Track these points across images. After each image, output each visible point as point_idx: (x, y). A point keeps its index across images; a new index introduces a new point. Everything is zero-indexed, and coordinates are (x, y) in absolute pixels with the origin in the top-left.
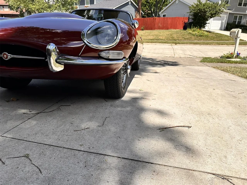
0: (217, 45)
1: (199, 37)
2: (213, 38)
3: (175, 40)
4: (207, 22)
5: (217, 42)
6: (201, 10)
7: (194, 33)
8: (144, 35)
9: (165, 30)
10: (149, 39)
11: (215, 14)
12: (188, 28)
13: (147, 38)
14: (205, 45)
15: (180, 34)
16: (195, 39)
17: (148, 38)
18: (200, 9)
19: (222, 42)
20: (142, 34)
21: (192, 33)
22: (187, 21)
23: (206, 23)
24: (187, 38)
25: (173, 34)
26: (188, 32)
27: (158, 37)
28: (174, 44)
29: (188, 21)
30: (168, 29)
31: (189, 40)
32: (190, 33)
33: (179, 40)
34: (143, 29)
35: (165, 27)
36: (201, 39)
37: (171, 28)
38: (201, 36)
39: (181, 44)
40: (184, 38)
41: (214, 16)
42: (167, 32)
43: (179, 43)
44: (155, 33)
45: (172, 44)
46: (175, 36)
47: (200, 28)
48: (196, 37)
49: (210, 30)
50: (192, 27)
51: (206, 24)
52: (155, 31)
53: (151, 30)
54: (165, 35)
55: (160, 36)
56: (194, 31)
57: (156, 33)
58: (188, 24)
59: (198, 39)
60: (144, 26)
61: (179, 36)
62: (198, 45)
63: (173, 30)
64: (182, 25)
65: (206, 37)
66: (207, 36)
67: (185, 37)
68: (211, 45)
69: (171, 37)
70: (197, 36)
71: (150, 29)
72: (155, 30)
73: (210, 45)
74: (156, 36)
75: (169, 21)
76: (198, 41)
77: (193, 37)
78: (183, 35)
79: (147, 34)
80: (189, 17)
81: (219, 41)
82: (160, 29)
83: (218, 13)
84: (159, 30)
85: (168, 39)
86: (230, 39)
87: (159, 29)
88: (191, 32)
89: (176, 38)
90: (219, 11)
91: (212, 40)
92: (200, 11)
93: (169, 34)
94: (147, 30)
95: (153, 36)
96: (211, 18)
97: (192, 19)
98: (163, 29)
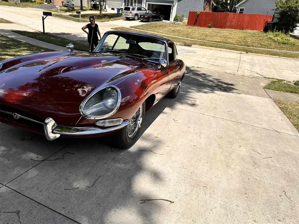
1: (282, 45)
3: (248, 46)
6: (292, 8)
7: (276, 39)
8: (209, 35)
9: (238, 30)
10: (214, 42)
12: (269, 31)
13: (212, 40)
14: (286, 58)
15: (257, 39)
16: (276, 48)
17: (214, 40)
18: (290, 6)
20: (207, 33)
21: (274, 38)
22: (270, 20)
24: (264, 45)
25: (247, 37)
26: (268, 37)
27: (227, 40)
28: (245, 53)
29: (272, 21)
30: (243, 29)
31: (267, 48)
32: (271, 38)
33: (254, 47)
34: (211, 26)
35: (240, 26)
36: (284, 48)
37: (247, 28)
38: (285, 44)
39: (254, 54)
40: (261, 44)
42: (240, 34)
43: (251, 52)
44: (224, 34)
45: (242, 52)
46: (249, 40)
47: (286, 33)
48: (278, 44)
50: (275, 30)
51: (296, 28)
52: (226, 31)
53: (221, 28)
54: (237, 37)
55: (229, 38)
56: (276, 36)
57: (226, 34)
58: (271, 25)
59: (279, 48)
60: (212, 23)
61: (255, 41)
62: (277, 57)
63: (249, 31)
64: (262, 26)
65: (291, 46)
66: (292, 44)
67: (262, 44)
68: (294, 59)
69: (244, 42)
70: (279, 43)
71: (219, 27)
72: (226, 29)
73: (292, 58)
74: (225, 37)
75: (246, 19)
76: (278, 51)
77: (273, 44)
78: (260, 40)
79: (214, 34)
80: (274, 16)
82: (232, 29)
84: (230, 29)
85: (239, 44)
87: (230, 28)
88: (272, 36)
89: (249, 43)
91: (298, 50)
92: (289, 8)
93: (242, 37)
94: (216, 27)
95: (221, 37)
97: (278, 19)
98: (236, 28)
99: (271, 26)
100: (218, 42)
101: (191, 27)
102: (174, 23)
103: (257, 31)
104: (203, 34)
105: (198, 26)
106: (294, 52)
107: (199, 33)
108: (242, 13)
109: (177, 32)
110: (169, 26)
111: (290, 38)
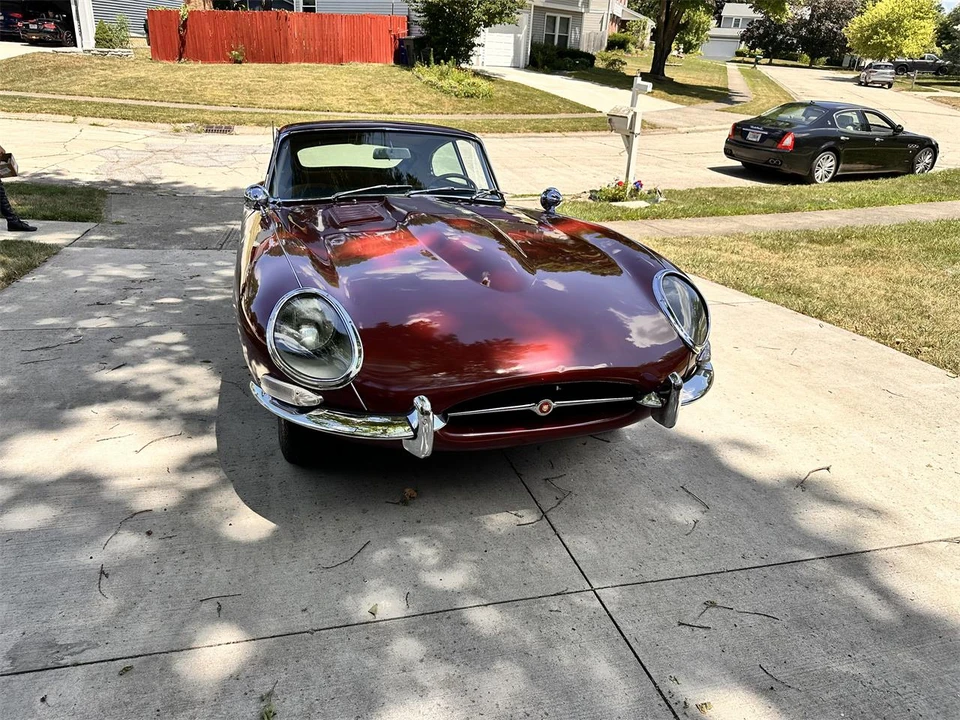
0: (534, 134)
1: (467, 101)
2: (507, 105)
3: (389, 113)
4: (476, 40)
5: (529, 121)
7: (445, 84)
8: (257, 88)
9: (330, 66)
10: (288, 109)
11: (500, 13)
12: (417, 63)
13: (280, 105)
14: (498, 135)
15: (398, 88)
16: (455, 110)
17: (285, 105)
19: (543, 120)
20: (247, 81)
21: (440, 84)
22: (402, 31)
23: (474, 45)
25: (370, 86)
26: (424, 80)
27: (321, 99)
29: (409, 34)
30: (340, 61)
31: (437, 113)
32: (433, 85)
34: (240, 58)
35: (328, 52)
36: (475, 108)
37: (352, 56)
38: (472, 97)
40: (417, 104)
41: (497, 20)
44: (301, 81)
46: (381, 94)
48: (454, 98)
49: (485, 68)
50: (432, 58)
51: (474, 49)
52: (297, 69)
53: (275, 62)
54: (344, 89)
55: (324, 93)
56: (443, 75)
57: (305, 81)
58: (412, 44)
59: (463, 109)
60: (242, 46)
61: (398, 97)
63: (362, 66)
64: (388, 49)
65: (487, 101)
66: (488, 96)
67: (420, 101)
68: (515, 134)
69: (369, 101)
70: (456, 96)
71: (269, 60)
72: (292, 65)
73: (512, 135)
74: (311, 92)
76: (469, 118)
77: (444, 99)
78: (409, 91)
79: (271, 83)
80: (408, 17)
81: (529, 113)
82: (309, 62)
83: (507, 11)
84: (306, 64)
85: (362, 108)
86: (560, 109)
87: (305, 61)
88: (434, 79)
90: (512, 5)
91: (506, 110)
93: (356, 87)
94: (261, 61)
95: (298, 93)
96: (487, 25)
97: (423, 26)
98: (321, 61)
99: (412, 48)
100: (300, 110)
101: (171, 63)
102: (104, 54)
103: (380, 65)
104: (236, 87)
105: (196, 60)
106: (500, 116)
107: (221, 84)
108: (313, 10)
109: (139, 86)
110: (91, 67)
111: (477, 80)
